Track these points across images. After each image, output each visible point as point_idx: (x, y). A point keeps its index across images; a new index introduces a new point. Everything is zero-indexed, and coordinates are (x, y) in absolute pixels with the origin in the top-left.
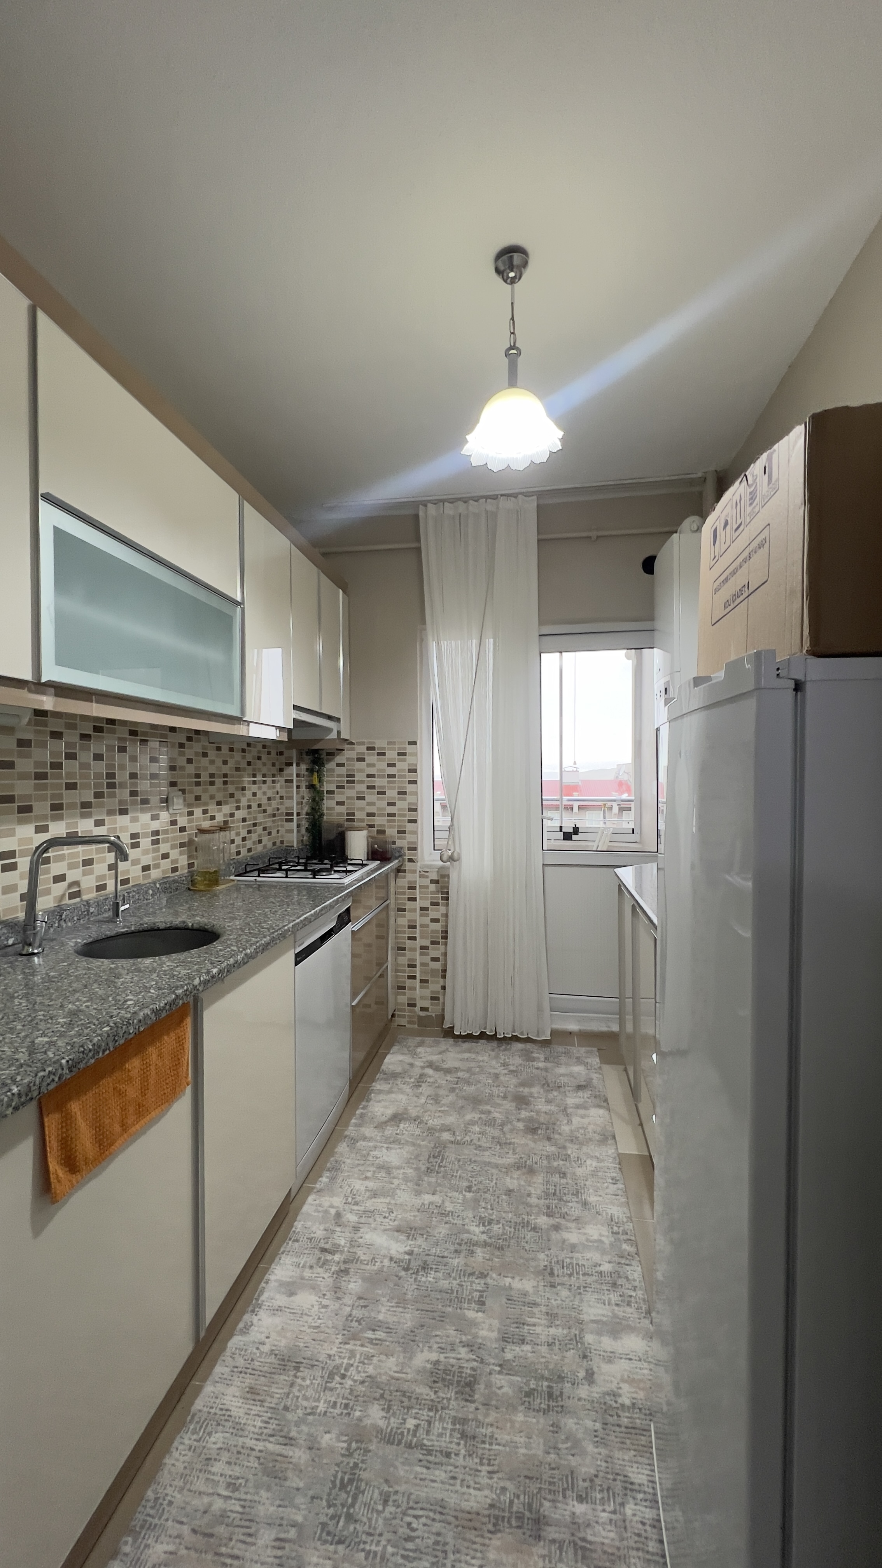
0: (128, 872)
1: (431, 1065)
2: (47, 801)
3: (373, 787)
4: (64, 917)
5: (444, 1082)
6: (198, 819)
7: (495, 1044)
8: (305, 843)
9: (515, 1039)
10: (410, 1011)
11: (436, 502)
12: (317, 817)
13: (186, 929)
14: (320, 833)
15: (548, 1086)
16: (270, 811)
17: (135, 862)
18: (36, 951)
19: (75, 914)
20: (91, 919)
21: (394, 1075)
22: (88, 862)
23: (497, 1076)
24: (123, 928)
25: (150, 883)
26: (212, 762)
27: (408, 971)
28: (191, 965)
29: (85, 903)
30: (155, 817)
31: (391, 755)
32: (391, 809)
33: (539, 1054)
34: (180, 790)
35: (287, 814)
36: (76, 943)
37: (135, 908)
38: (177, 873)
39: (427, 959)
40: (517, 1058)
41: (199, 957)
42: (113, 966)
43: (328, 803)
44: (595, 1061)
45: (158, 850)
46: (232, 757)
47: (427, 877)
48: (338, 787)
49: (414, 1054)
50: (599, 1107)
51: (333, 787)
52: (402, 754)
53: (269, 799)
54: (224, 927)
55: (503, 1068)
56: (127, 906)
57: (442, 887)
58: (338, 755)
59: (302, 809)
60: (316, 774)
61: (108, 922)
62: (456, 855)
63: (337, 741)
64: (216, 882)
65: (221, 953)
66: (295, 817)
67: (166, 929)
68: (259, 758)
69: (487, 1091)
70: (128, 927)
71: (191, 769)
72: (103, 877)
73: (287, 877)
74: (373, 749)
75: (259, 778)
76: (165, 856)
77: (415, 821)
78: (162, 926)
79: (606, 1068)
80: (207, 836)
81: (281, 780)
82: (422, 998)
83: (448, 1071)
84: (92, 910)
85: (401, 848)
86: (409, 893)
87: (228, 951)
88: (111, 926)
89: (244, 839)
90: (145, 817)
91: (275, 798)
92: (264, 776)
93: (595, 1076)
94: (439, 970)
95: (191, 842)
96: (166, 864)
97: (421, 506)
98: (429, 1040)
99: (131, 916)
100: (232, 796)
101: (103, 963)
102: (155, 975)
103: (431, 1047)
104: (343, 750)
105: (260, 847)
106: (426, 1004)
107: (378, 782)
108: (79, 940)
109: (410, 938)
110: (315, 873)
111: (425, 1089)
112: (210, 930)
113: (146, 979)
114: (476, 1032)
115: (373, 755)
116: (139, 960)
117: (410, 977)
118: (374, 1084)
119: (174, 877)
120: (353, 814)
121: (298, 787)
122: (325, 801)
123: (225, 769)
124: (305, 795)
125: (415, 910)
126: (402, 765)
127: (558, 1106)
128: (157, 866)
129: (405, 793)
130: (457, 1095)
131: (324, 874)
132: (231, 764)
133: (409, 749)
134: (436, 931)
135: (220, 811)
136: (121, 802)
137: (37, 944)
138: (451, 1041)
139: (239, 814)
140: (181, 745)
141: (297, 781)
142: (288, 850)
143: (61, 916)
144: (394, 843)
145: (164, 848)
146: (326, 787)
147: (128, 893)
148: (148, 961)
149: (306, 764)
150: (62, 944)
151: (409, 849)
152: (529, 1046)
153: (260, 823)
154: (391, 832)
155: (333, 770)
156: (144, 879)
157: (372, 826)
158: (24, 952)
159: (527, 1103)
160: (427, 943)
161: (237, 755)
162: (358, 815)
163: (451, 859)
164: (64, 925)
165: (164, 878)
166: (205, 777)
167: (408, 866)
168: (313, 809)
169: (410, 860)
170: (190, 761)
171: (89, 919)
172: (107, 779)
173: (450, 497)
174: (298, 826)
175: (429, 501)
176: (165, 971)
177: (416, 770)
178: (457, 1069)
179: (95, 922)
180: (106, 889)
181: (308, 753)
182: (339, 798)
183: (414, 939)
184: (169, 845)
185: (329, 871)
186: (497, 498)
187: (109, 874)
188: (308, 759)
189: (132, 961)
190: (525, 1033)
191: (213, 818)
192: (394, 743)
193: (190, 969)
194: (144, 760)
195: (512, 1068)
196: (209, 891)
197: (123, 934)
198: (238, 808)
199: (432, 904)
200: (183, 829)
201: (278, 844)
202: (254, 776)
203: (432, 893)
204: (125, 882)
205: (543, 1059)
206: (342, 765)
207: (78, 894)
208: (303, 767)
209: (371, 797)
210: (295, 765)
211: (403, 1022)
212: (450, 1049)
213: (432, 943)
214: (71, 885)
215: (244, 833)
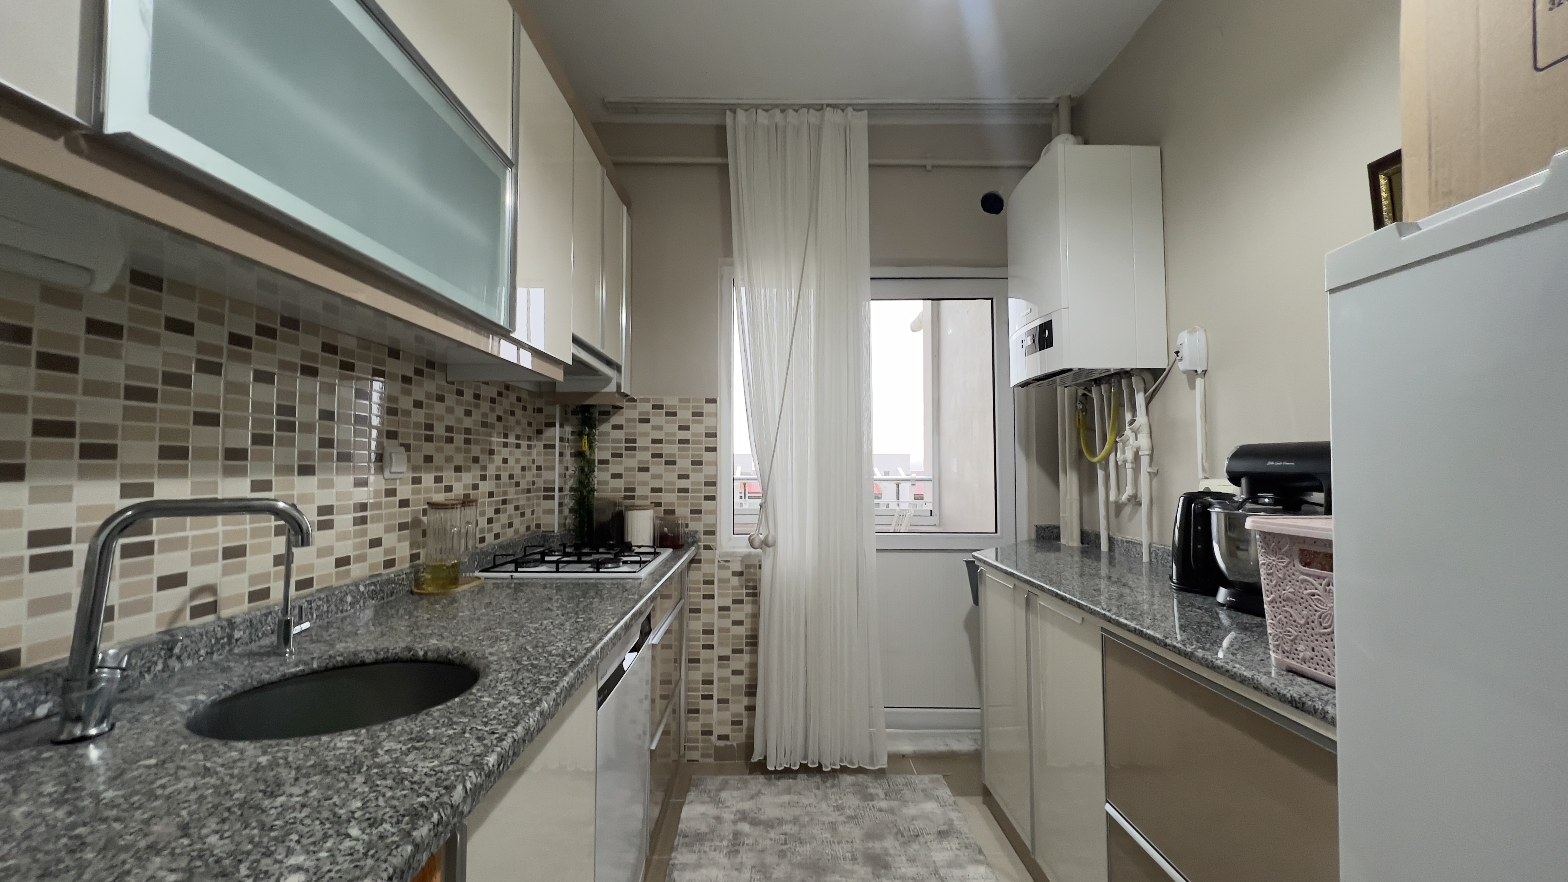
0: (310, 568)
1: (743, 816)
2: (153, 439)
3: (660, 456)
4: (177, 651)
5: (768, 842)
6: (428, 490)
7: (818, 778)
8: (567, 527)
9: (844, 770)
10: (704, 741)
11: (747, 108)
12: (585, 493)
13: (414, 660)
14: (590, 513)
15: (903, 836)
16: (524, 485)
17: (323, 553)
18: (93, 731)
19: (200, 645)
20: (236, 651)
21: (700, 838)
22: (234, 552)
23: (833, 826)
24: (297, 665)
25: (348, 586)
26: (450, 410)
27: (702, 690)
28: (437, 745)
29: (225, 623)
30: (361, 483)
31: (685, 415)
32: (683, 484)
33: (876, 788)
34: (402, 445)
35: (546, 489)
36: (195, 703)
37: (319, 627)
38: (393, 569)
39: (727, 673)
40: (851, 796)
41: (451, 724)
42: (263, 760)
43: (600, 476)
44: (945, 792)
45: (364, 533)
46: (477, 406)
47: (728, 568)
48: (614, 455)
49: (718, 802)
50: (977, 862)
51: (607, 455)
52: (698, 414)
53: (523, 469)
54: (484, 657)
55: (837, 813)
56: (306, 625)
57: (747, 580)
58: (614, 414)
59: (565, 483)
60: (586, 437)
61: (268, 654)
62: (770, 539)
63: (617, 395)
64: (455, 581)
65: (493, 712)
66: (557, 494)
67: (376, 663)
68: (513, 413)
69: (828, 850)
70: (306, 663)
71: (419, 416)
72: (266, 576)
73: (557, 571)
74: (661, 407)
75: (512, 440)
76: (375, 543)
77: (713, 498)
78: (369, 658)
79: (961, 800)
80: (442, 514)
81: (539, 445)
82: (720, 723)
83: (769, 825)
84: (237, 634)
85: (696, 532)
86: (705, 589)
87: (504, 708)
88: (273, 662)
89: (490, 521)
90: (344, 482)
91: (530, 469)
92: (518, 437)
93: (954, 815)
94: (742, 686)
95: (416, 523)
96: (377, 555)
97: (728, 112)
98: (733, 780)
99: (312, 641)
100: (476, 460)
101: (242, 752)
102: (360, 779)
103: (739, 789)
104: (622, 408)
105: (510, 532)
106: (727, 730)
107: (667, 449)
108: (202, 697)
109: (705, 647)
110: (598, 566)
111: (747, 857)
112: (457, 661)
113: (338, 792)
114: (795, 766)
115: (660, 415)
116: (325, 738)
117: (704, 697)
118: (673, 855)
119: (388, 574)
120: (633, 490)
121: (561, 454)
122: (596, 473)
123: (468, 423)
124: (569, 466)
125: (711, 611)
126: (698, 428)
127: (925, 866)
128: (361, 558)
129: (700, 463)
130: (791, 863)
131: (610, 565)
132: (477, 416)
133: (708, 408)
134: (739, 637)
135: (459, 480)
136: (302, 455)
137: (96, 713)
138: (761, 778)
139: (485, 487)
140: (406, 380)
141: (560, 447)
142: (546, 537)
143: (171, 650)
144: (687, 526)
145: (374, 530)
146: (598, 455)
147: (310, 602)
148: (343, 741)
149: (572, 425)
150: (164, 708)
151: (706, 533)
152: (861, 778)
153: (511, 501)
154: (682, 512)
155: (608, 434)
156: (337, 579)
157: (658, 505)
158: (64, 737)
159: (887, 866)
160: (727, 652)
161: (485, 406)
162: (640, 491)
163: (765, 544)
164: (177, 666)
165: (372, 576)
166: (439, 430)
167: (705, 555)
168: (581, 482)
169: (707, 548)
170: (418, 404)
171: (230, 651)
172: (277, 414)
173: (765, 102)
174: (561, 505)
175: (739, 105)
176: (381, 766)
177: (716, 433)
178: (781, 821)
179: (241, 655)
180: (268, 596)
181: (574, 413)
182: (614, 468)
183: (711, 647)
184: (381, 526)
185: (616, 561)
186: (822, 109)
187: (275, 572)
188: (574, 419)
189: (309, 743)
190: (855, 761)
191: (449, 489)
192: (688, 401)
193: (437, 757)
194: (345, 391)
195: (849, 812)
196: (444, 594)
197: (295, 677)
198: (483, 478)
199: (735, 602)
200: (404, 503)
201: (533, 527)
202: (506, 436)
203: (734, 588)
204: (305, 584)
205: (882, 796)
206: (620, 427)
207: (212, 608)
208: (568, 429)
209: (658, 468)
210: (558, 425)
211: (696, 755)
212: (763, 791)
213: (734, 651)
214: (197, 593)
215: (490, 513)
